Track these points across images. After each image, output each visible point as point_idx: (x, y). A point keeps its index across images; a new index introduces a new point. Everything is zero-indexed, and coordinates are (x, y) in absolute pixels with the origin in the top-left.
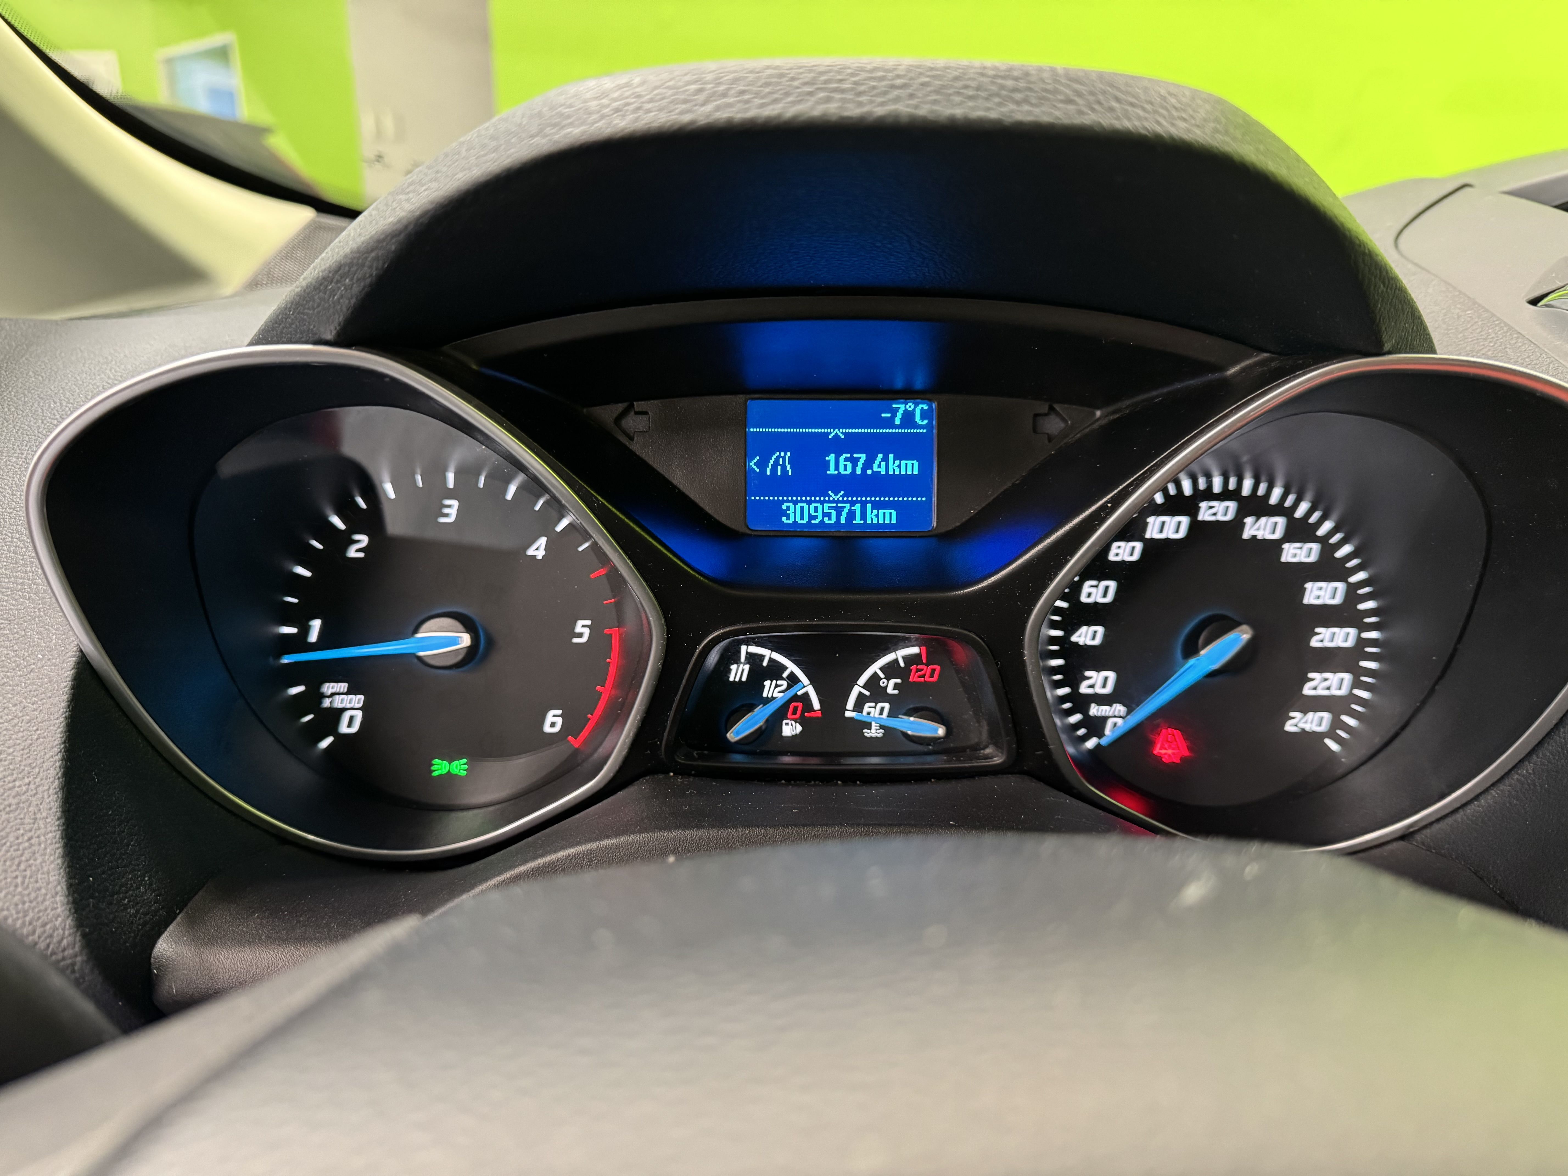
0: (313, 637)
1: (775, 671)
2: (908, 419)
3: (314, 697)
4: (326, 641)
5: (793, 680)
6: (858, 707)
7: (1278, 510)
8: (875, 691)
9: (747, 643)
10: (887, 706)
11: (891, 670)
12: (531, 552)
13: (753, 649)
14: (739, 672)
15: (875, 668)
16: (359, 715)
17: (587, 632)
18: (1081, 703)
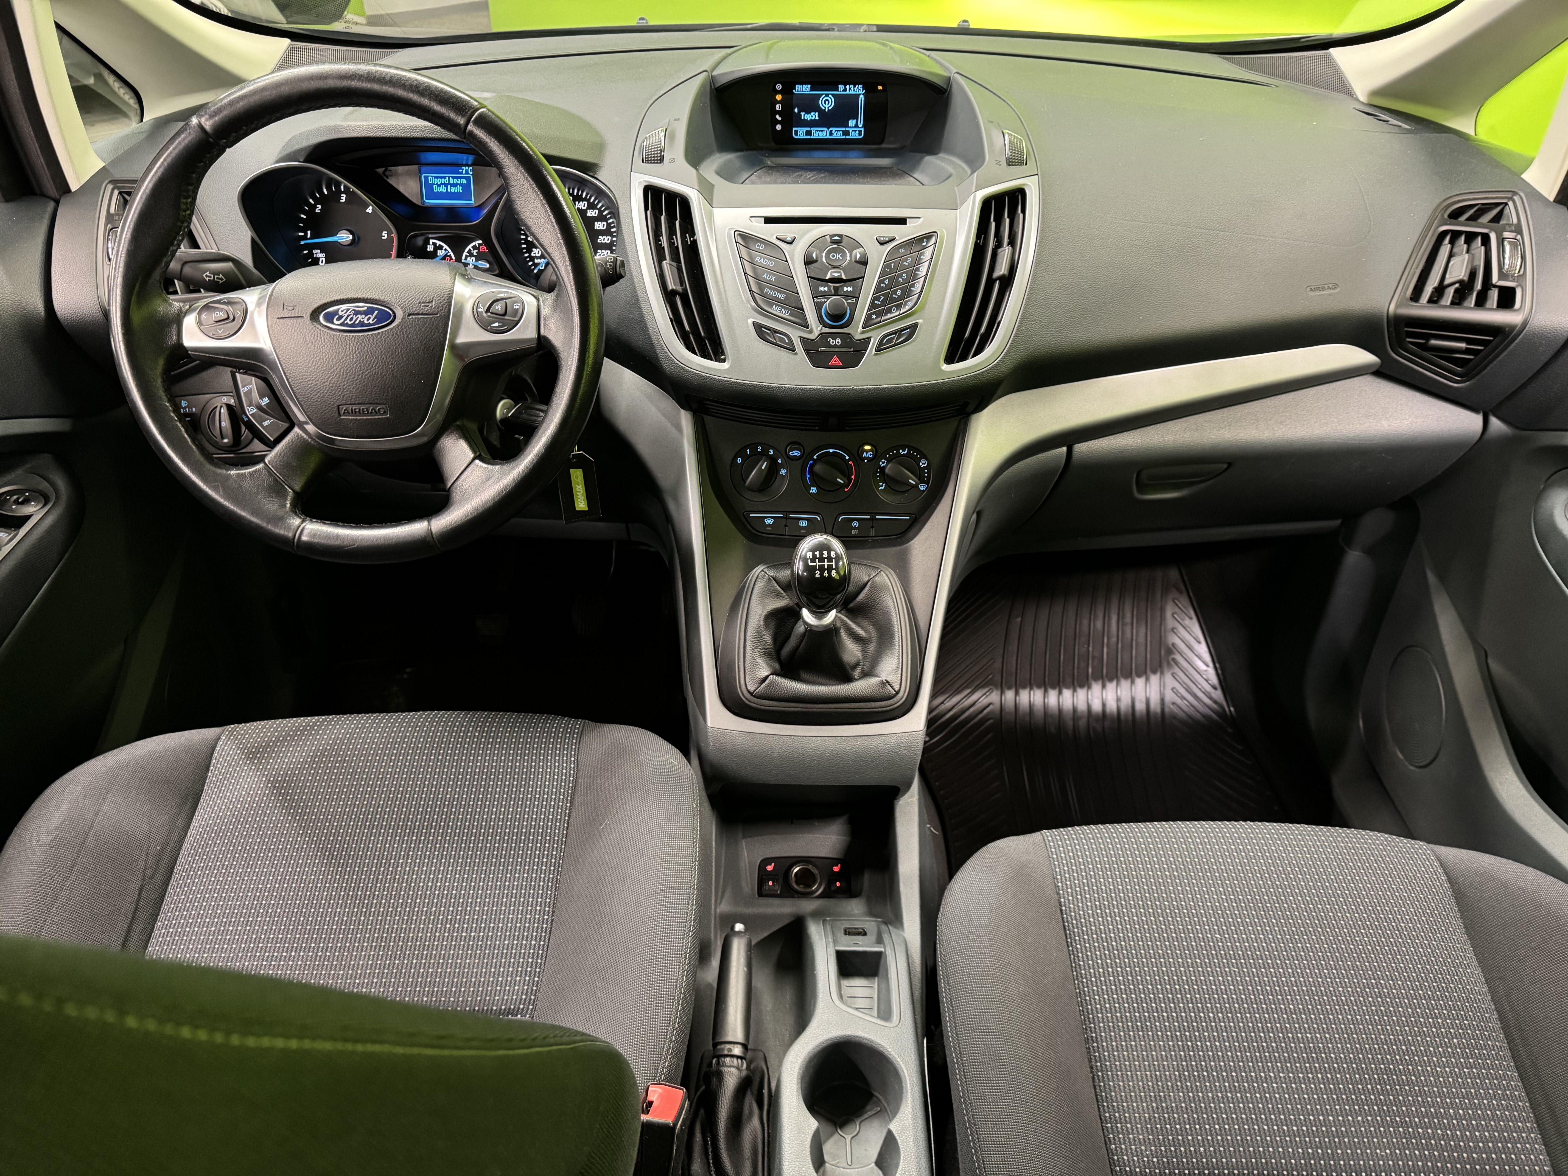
0: (309, 236)
1: (441, 247)
2: (467, 172)
3: (311, 254)
4: (312, 237)
5: (446, 250)
6: (466, 259)
7: (585, 199)
8: (471, 254)
9: (433, 238)
10: (474, 258)
11: (474, 247)
12: (367, 211)
13: (434, 241)
14: (430, 248)
15: (470, 247)
16: (324, 259)
17: (386, 235)
18: (532, 259)
